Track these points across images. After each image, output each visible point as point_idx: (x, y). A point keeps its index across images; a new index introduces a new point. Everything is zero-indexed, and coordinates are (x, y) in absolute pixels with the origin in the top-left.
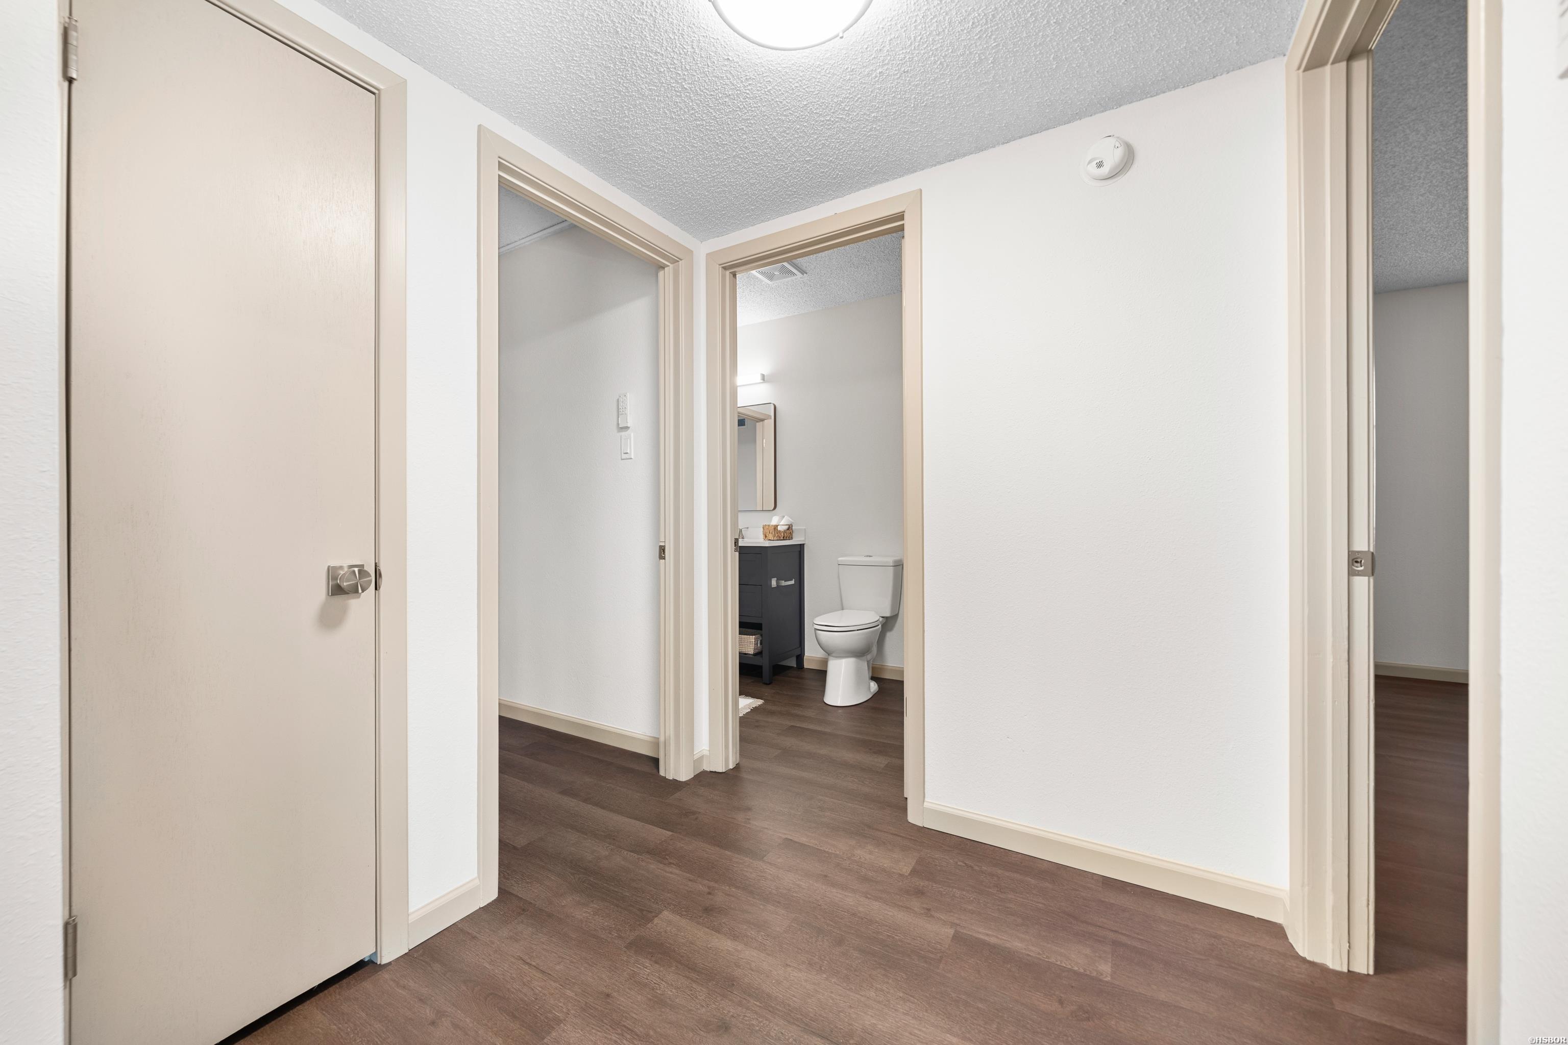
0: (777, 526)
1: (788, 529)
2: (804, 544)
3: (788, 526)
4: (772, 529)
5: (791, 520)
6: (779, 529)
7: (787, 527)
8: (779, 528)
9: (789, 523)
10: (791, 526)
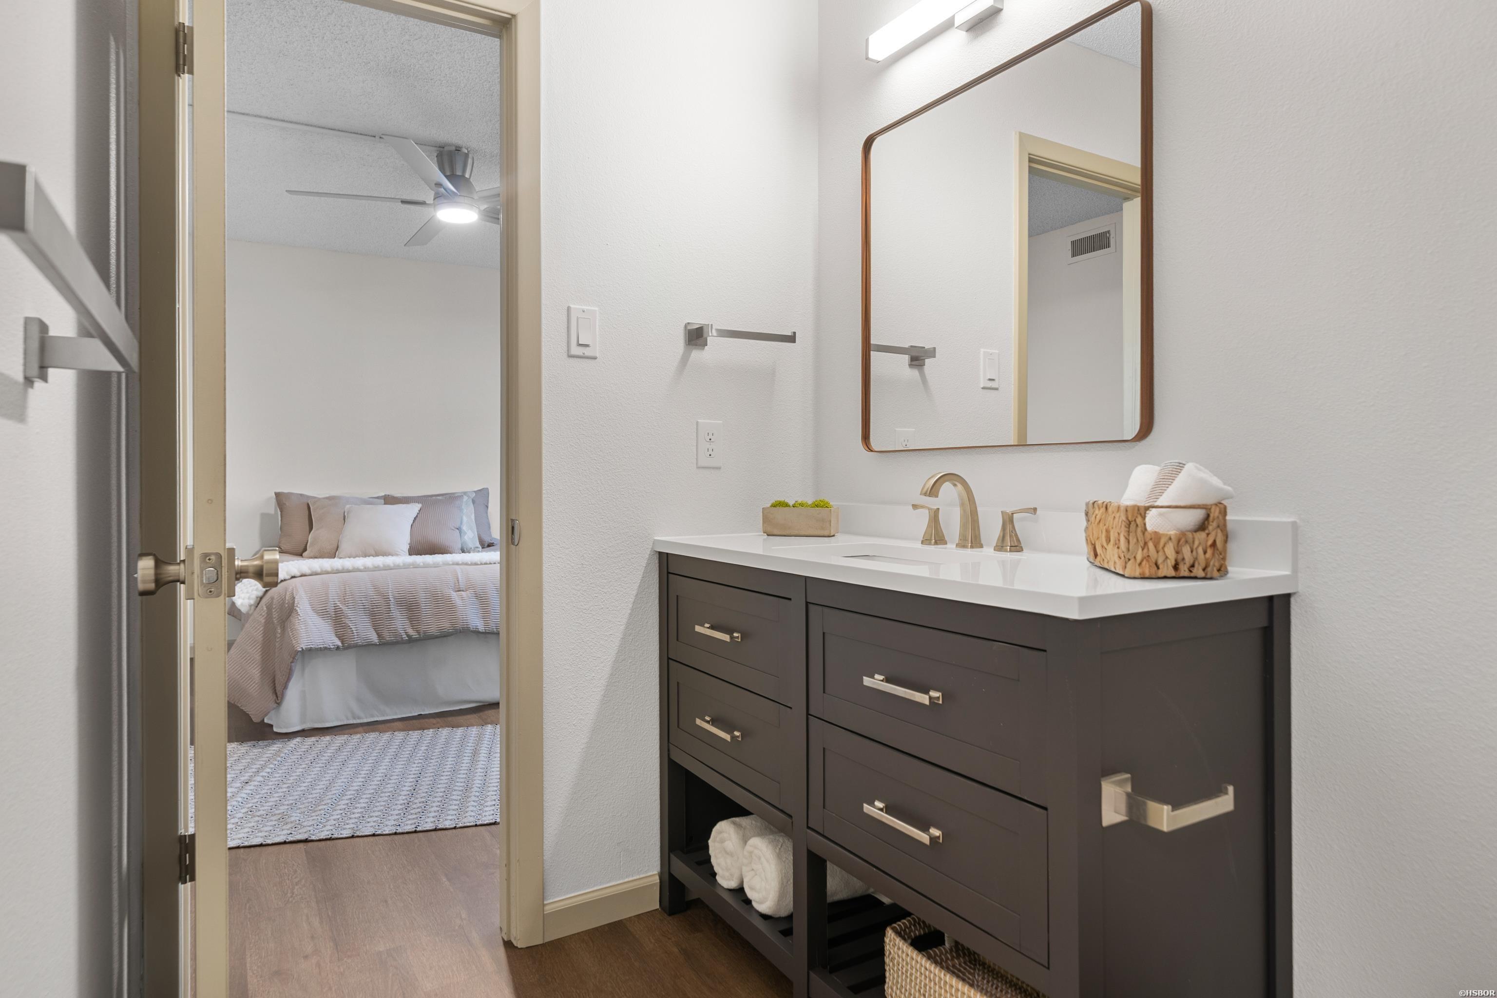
0: (1141, 511)
1: (1202, 527)
2: (1287, 597)
3: (1199, 514)
4: (1117, 524)
5: (1216, 482)
6: (1149, 527)
7: (1197, 516)
8: (1153, 521)
9: (1209, 501)
10: (1215, 512)
